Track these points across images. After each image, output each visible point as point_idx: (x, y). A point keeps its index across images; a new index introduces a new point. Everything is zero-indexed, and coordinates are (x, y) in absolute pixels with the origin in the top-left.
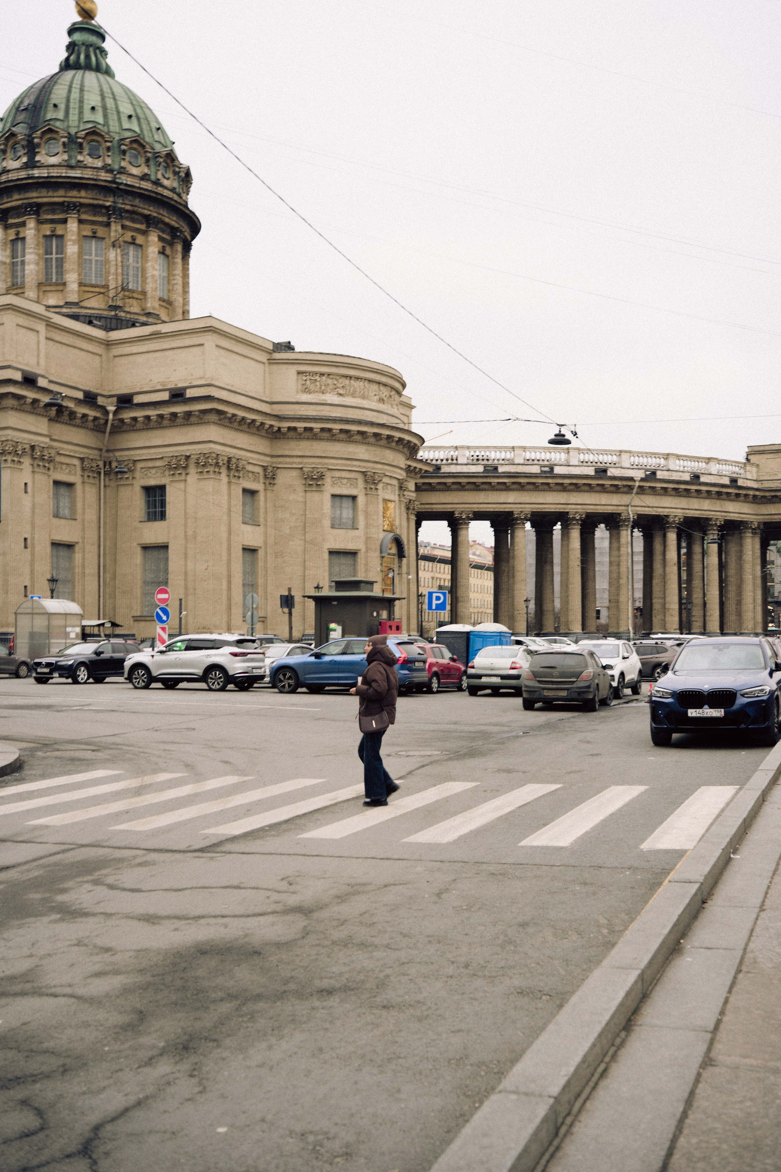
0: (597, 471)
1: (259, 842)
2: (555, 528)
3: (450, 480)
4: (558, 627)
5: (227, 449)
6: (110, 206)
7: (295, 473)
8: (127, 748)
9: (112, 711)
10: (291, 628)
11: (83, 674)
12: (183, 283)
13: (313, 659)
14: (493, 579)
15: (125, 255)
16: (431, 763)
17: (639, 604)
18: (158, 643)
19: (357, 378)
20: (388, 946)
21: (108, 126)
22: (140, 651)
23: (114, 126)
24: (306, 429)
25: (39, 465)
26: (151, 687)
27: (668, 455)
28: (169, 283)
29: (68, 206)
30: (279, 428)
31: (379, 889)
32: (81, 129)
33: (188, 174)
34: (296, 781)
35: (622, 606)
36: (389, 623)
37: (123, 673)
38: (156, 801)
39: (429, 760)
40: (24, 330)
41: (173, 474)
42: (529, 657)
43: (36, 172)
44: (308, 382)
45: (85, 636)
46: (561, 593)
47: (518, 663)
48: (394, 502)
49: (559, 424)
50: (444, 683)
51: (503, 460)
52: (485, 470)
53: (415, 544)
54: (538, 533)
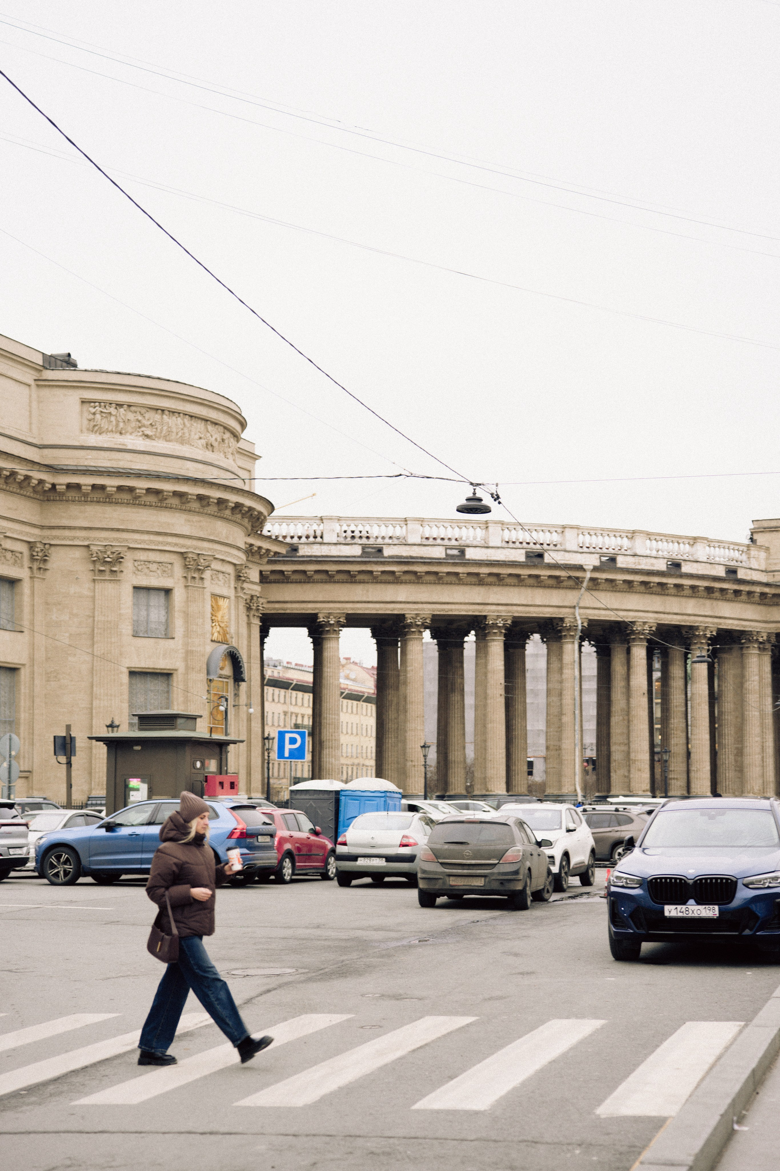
0: (528, 555)
2: (466, 639)
3: (311, 568)
4: (472, 786)
7: (78, 553)
10: (69, 788)
13: (102, 833)
14: (374, 714)
16: (280, 986)
17: (592, 753)
19: (174, 413)
24: (94, 487)
27: (634, 532)
30: (54, 486)
34: (73, 1017)
35: (566, 757)
36: (219, 779)
39: (278, 981)
42: (428, 827)
44: (98, 416)
46: (475, 735)
47: (413, 838)
48: (228, 598)
49: (473, 482)
50: (302, 868)
51: (390, 538)
52: (364, 552)
53: (259, 662)
54: (442, 647)
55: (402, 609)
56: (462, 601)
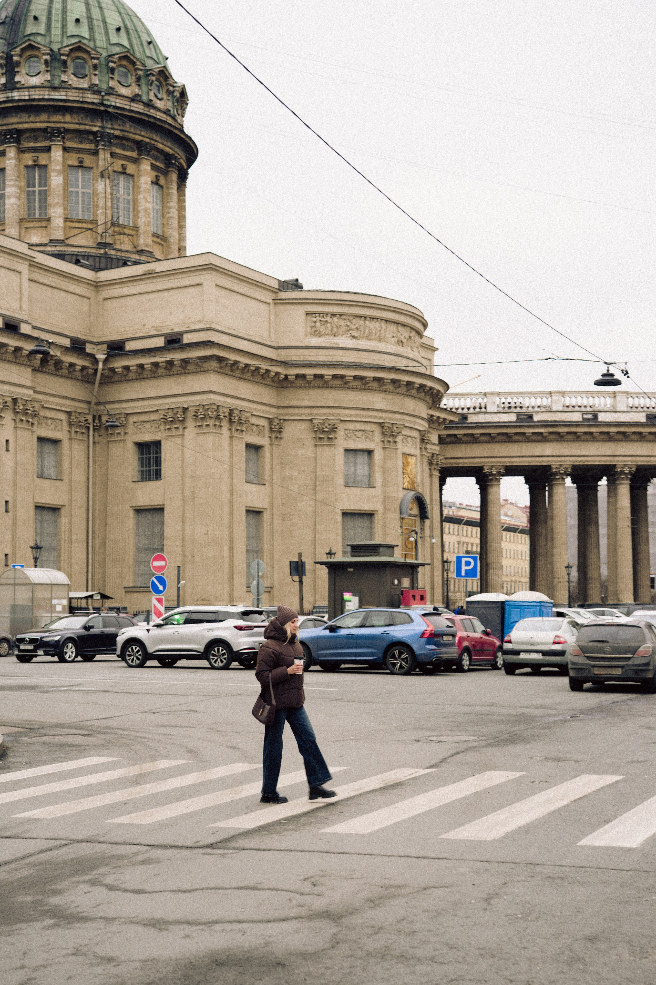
0: (649, 417)
1: (275, 837)
2: (599, 483)
3: (477, 431)
4: (606, 597)
5: (229, 400)
6: (98, 131)
7: (304, 426)
8: (122, 732)
9: (104, 691)
10: (301, 598)
11: (70, 651)
12: (179, 216)
13: (327, 633)
14: (528, 542)
15: (114, 186)
16: (467, 750)
18: (153, 617)
19: (373, 318)
20: (432, 960)
21: (94, 41)
22: (133, 625)
23: (100, 41)
24: (315, 376)
25: (22, 420)
26: (146, 665)
28: (163, 216)
29: (52, 133)
30: (286, 376)
31: (417, 892)
32: (64, 44)
33: (183, 94)
36: (412, 592)
37: (115, 650)
38: (157, 791)
39: (465, 746)
40: (6, 271)
41: (169, 429)
42: (574, 629)
43: (16, 95)
44: (318, 324)
45: (72, 610)
46: (608, 557)
47: (562, 637)
48: (415, 456)
49: (607, 362)
50: (477, 660)
51: (539, 407)
52: (518, 419)
53: (439, 504)
54: (580, 489)
55: (548, 461)
56: (596, 454)
